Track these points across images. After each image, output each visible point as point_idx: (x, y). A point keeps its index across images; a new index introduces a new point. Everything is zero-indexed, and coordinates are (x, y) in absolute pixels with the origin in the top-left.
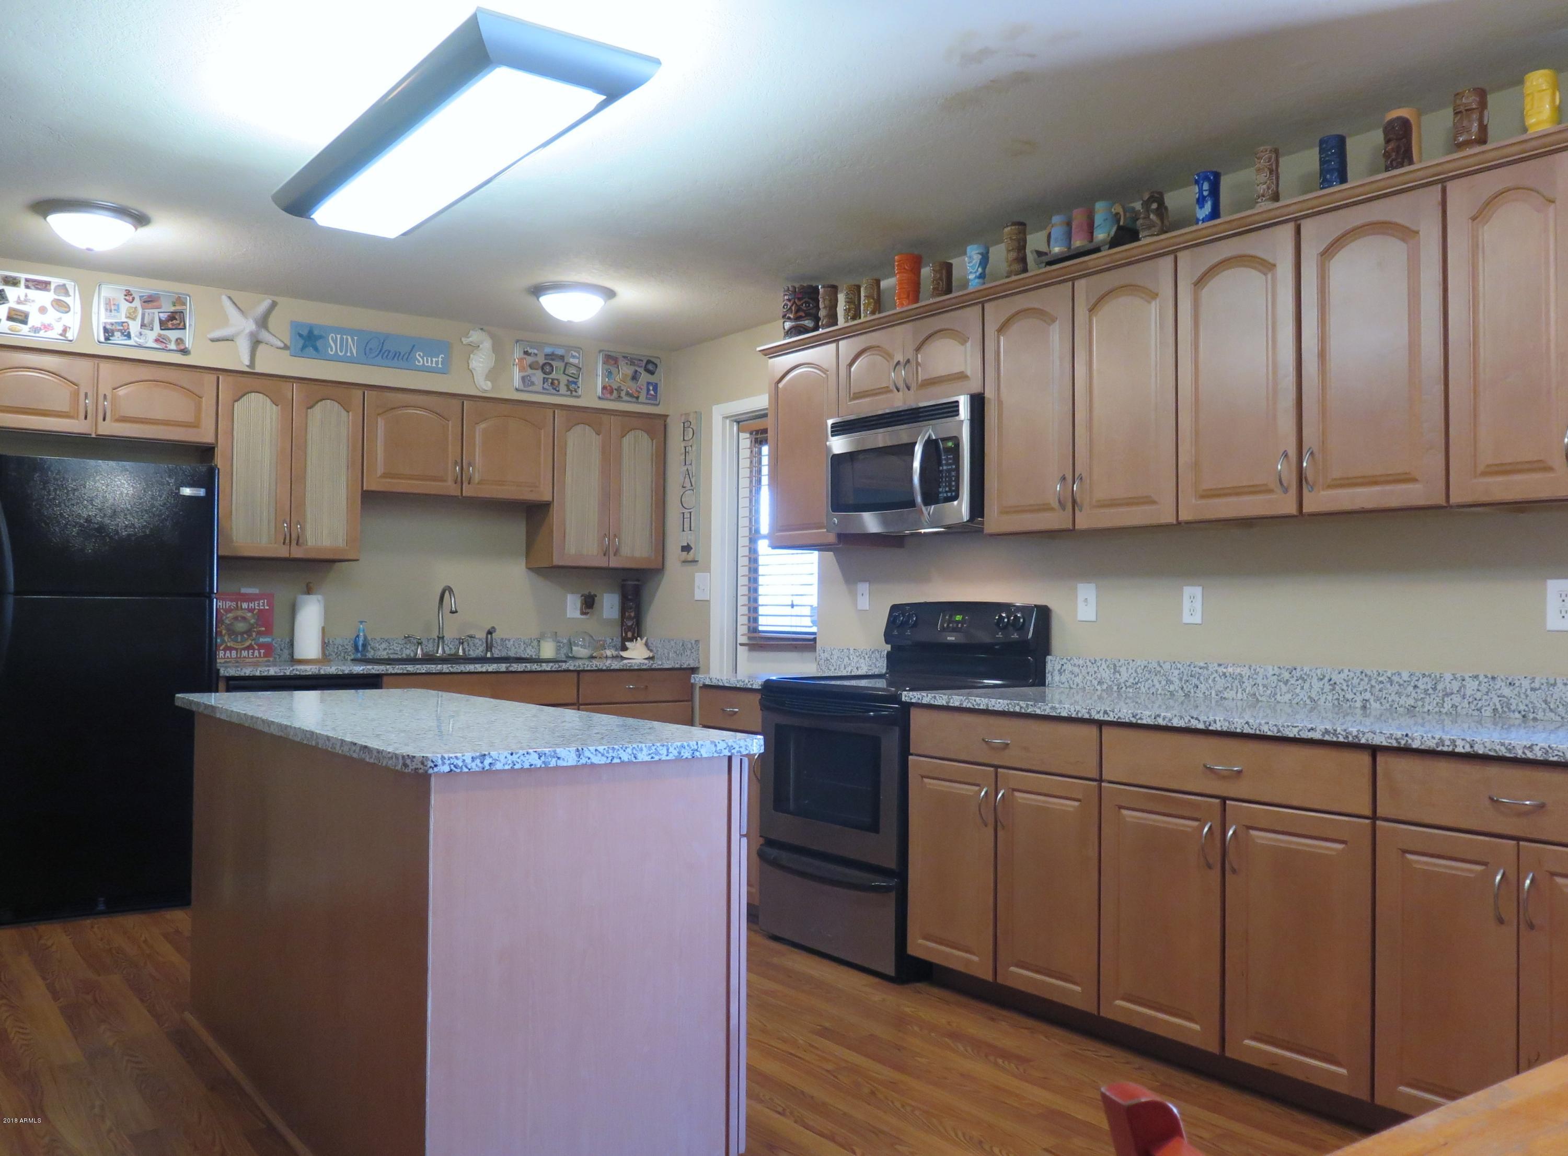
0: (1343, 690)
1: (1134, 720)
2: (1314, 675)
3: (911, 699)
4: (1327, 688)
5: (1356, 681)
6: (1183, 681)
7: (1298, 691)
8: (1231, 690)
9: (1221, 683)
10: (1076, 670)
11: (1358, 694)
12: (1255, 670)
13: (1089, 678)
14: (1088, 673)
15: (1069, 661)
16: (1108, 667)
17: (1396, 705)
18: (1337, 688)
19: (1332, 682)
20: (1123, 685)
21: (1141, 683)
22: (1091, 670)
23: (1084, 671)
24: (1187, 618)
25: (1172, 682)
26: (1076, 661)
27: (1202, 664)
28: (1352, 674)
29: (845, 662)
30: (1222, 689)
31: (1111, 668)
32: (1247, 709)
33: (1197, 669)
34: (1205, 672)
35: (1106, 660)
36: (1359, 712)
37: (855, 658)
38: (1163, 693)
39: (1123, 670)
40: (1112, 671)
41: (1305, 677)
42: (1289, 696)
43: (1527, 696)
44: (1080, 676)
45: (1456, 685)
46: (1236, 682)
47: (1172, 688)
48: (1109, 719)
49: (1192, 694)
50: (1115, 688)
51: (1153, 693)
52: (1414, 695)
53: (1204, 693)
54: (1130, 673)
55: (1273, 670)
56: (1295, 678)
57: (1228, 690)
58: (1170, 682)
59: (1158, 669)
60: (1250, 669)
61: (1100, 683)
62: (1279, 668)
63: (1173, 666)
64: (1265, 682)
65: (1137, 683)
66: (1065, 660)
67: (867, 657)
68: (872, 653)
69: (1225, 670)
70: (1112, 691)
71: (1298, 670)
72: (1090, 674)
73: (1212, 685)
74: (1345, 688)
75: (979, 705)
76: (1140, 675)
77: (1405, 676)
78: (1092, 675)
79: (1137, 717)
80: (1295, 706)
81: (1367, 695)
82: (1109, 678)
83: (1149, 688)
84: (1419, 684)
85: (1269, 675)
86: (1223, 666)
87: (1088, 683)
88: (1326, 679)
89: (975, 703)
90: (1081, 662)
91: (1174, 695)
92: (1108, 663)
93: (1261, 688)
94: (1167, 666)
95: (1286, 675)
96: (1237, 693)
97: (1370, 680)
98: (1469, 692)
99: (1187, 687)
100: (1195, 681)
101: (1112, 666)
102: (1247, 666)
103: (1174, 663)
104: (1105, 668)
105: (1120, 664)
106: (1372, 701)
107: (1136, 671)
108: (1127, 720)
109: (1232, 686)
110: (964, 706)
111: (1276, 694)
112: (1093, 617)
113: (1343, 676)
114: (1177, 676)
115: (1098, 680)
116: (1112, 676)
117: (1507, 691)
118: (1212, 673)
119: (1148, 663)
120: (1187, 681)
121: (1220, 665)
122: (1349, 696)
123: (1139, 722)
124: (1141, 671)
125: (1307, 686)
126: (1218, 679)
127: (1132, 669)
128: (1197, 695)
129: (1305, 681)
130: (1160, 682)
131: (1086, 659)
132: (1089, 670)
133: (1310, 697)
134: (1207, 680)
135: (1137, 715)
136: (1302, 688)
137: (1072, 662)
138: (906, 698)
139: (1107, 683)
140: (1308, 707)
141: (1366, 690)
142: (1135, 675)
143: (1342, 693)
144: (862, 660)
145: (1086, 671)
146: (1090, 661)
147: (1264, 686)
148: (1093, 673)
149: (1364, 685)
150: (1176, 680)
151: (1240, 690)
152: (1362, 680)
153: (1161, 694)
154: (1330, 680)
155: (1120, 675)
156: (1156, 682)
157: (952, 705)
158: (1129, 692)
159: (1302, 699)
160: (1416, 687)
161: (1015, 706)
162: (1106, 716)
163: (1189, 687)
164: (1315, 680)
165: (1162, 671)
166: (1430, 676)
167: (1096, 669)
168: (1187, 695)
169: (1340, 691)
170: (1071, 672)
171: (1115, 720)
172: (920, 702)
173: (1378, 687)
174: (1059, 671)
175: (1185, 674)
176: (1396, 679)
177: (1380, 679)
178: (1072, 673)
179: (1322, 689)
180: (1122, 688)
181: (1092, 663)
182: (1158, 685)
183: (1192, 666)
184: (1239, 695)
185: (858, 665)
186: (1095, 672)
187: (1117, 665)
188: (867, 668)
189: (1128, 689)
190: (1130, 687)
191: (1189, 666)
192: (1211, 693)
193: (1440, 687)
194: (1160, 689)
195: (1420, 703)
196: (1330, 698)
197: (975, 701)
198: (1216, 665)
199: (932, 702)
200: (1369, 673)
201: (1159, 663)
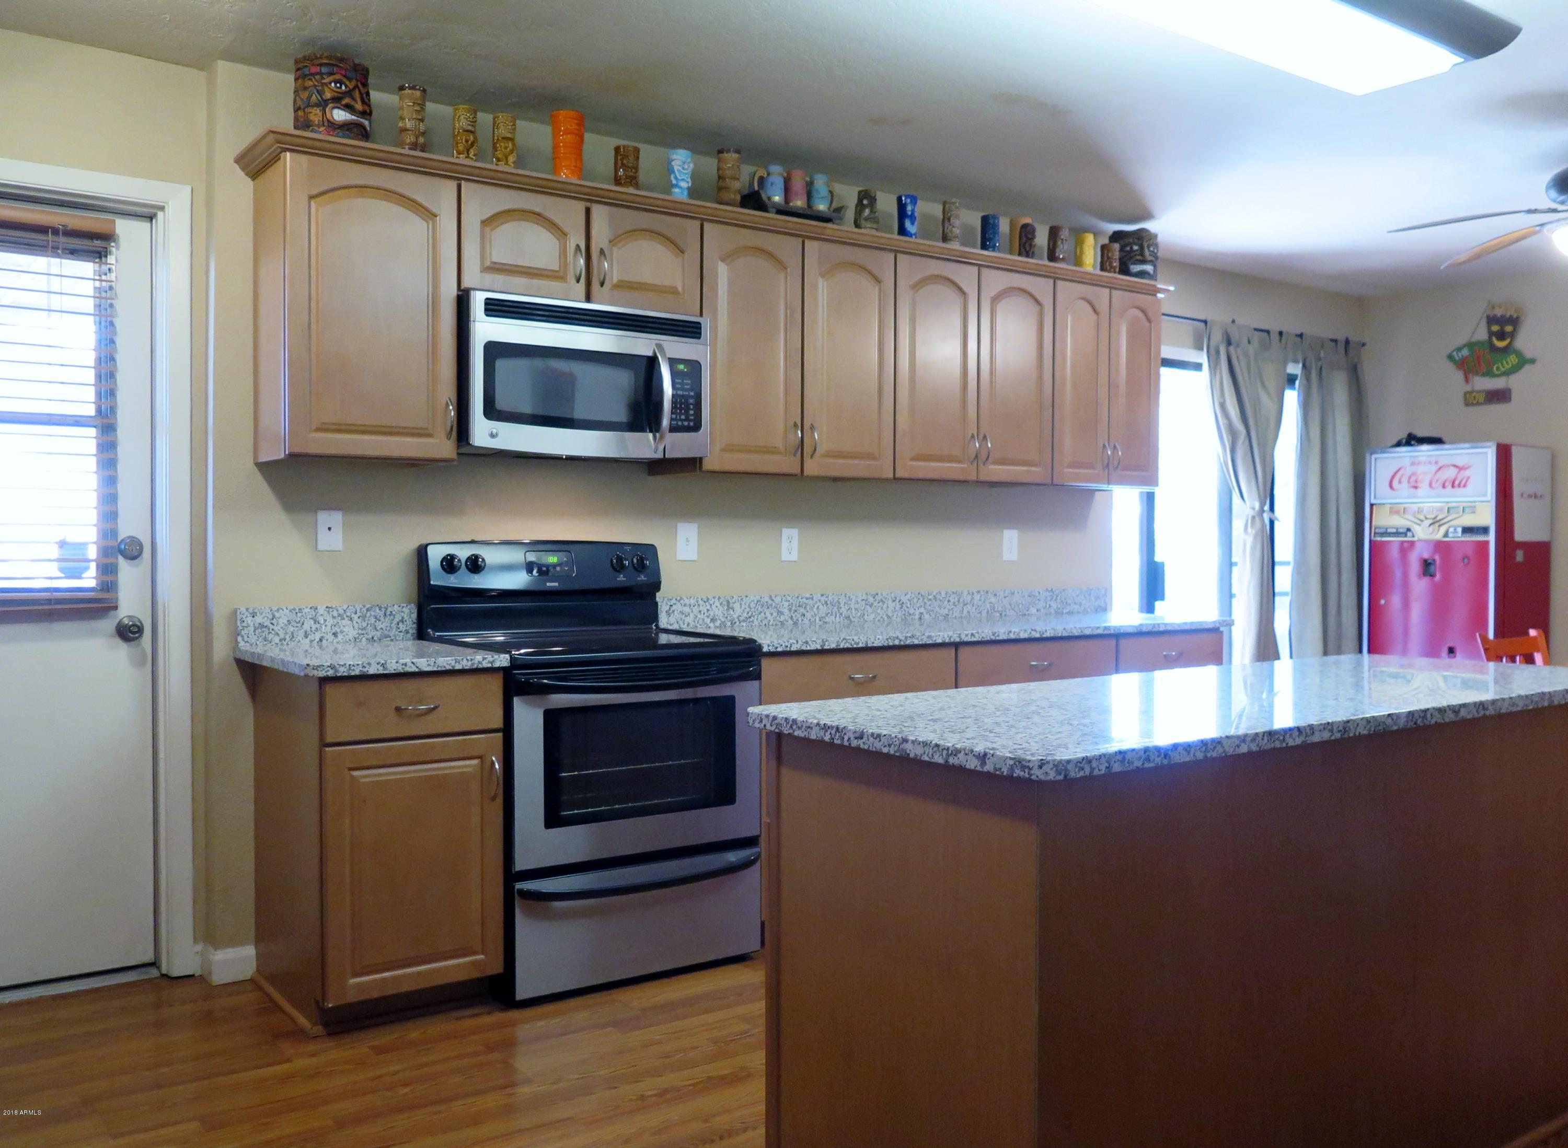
0: (907, 607)
1: (993, 638)
2: (890, 598)
3: (777, 648)
4: (898, 606)
5: (915, 600)
6: (792, 611)
7: (879, 611)
8: (831, 615)
9: (823, 610)
10: (687, 610)
11: (917, 609)
12: (849, 597)
13: (702, 616)
14: (700, 612)
15: (679, 601)
16: (721, 604)
17: (938, 615)
18: (904, 606)
19: (901, 602)
20: (737, 620)
21: (754, 616)
22: (704, 609)
23: (696, 610)
24: (785, 556)
25: (782, 613)
26: (687, 602)
27: (808, 596)
28: (913, 596)
29: (306, 627)
30: (824, 615)
31: (724, 605)
32: (844, 629)
33: (804, 600)
34: (810, 602)
35: (719, 598)
36: (917, 622)
37: (329, 619)
38: (774, 623)
39: (736, 606)
40: (726, 607)
41: (884, 600)
42: (873, 616)
43: (1002, 602)
44: (691, 615)
45: (969, 598)
46: (835, 608)
47: (782, 618)
48: (975, 639)
49: (800, 621)
50: (729, 624)
51: (765, 625)
52: (948, 606)
53: (810, 620)
54: (743, 608)
55: (862, 596)
56: (877, 601)
57: (829, 615)
58: (780, 613)
59: (770, 602)
60: (846, 596)
61: (713, 620)
62: (867, 594)
63: (784, 599)
64: (857, 606)
65: (750, 617)
66: (674, 601)
67: (355, 617)
68: (368, 610)
69: (826, 599)
70: (725, 627)
71: (879, 594)
72: (702, 612)
73: (816, 612)
74: (909, 606)
75: (858, 643)
76: (753, 610)
77: (943, 594)
78: (704, 614)
79: (996, 635)
80: (878, 623)
81: (922, 610)
82: (722, 615)
83: (761, 621)
84: (951, 599)
85: (859, 600)
86: (825, 596)
87: (701, 622)
88: (897, 601)
89: (853, 643)
90: (692, 601)
91: (784, 624)
92: (721, 601)
93: (853, 611)
94: (778, 600)
95: (871, 600)
96: (836, 617)
97: (924, 599)
98: (975, 602)
99: (796, 616)
100: (802, 610)
101: (725, 603)
102: (843, 595)
103: (784, 596)
104: (719, 605)
105: (734, 600)
106: (925, 613)
107: (749, 606)
108: (989, 639)
109: (832, 612)
110: (841, 647)
111: (864, 615)
112: (694, 557)
113: (908, 597)
114: (787, 608)
115: (711, 617)
116: (725, 612)
117: (993, 600)
118: (816, 602)
119: (761, 598)
120: (796, 611)
121: (822, 595)
122: (912, 611)
123: (997, 638)
124: (754, 605)
125: (885, 607)
126: (821, 607)
127: (745, 604)
128: (804, 622)
129: (884, 603)
130: (772, 614)
131: (698, 598)
132: (701, 608)
133: (887, 615)
134: (812, 609)
135: (995, 633)
136: (882, 609)
137: (682, 602)
138: (770, 648)
139: (720, 620)
140: (886, 623)
141: (921, 606)
142: (748, 609)
143: (907, 610)
144: (346, 622)
145: (698, 610)
146: (702, 600)
147: (856, 609)
148: (706, 611)
149: (920, 603)
150: (786, 611)
151: (838, 615)
152: (919, 599)
153: (772, 625)
154: (900, 601)
155: (734, 611)
156: (768, 614)
157: (829, 648)
158: (743, 626)
159: (882, 617)
160: (949, 601)
161: (894, 640)
162: (973, 637)
163: (797, 616)
164: (890, 602)
165: (774, 604)
166: (956, 593)
167: (708, 607)
168: (796, 624)
169: (906, 608)
170: (680, 612)
171: (980, 640)
172: (788, 649)
173: (928, 603)
174: (666, 612)
175: (794, 605)
176: (938, 596)
177: (930, 597)
178: (682, 613)
179: (895, 608)
180: (735, 623)
181: (705, 602)
182: (769, 617)
183: (800, 598)
184: (838, 618)
185: (337, 629)
186: (708, 610)
187: (731, 602)
188: (356, 632)
189: (742, 624)
190: (744, 621)
191: (798, 597)
192: (815, 620)
193: (961, 600)
194: (772, 621)
195: (951, 612)
196: (899, 615)
197: (853, 640)
198: (819, 595)
199: (804, 648)
200: (923, 594)
201: (771, 597)
